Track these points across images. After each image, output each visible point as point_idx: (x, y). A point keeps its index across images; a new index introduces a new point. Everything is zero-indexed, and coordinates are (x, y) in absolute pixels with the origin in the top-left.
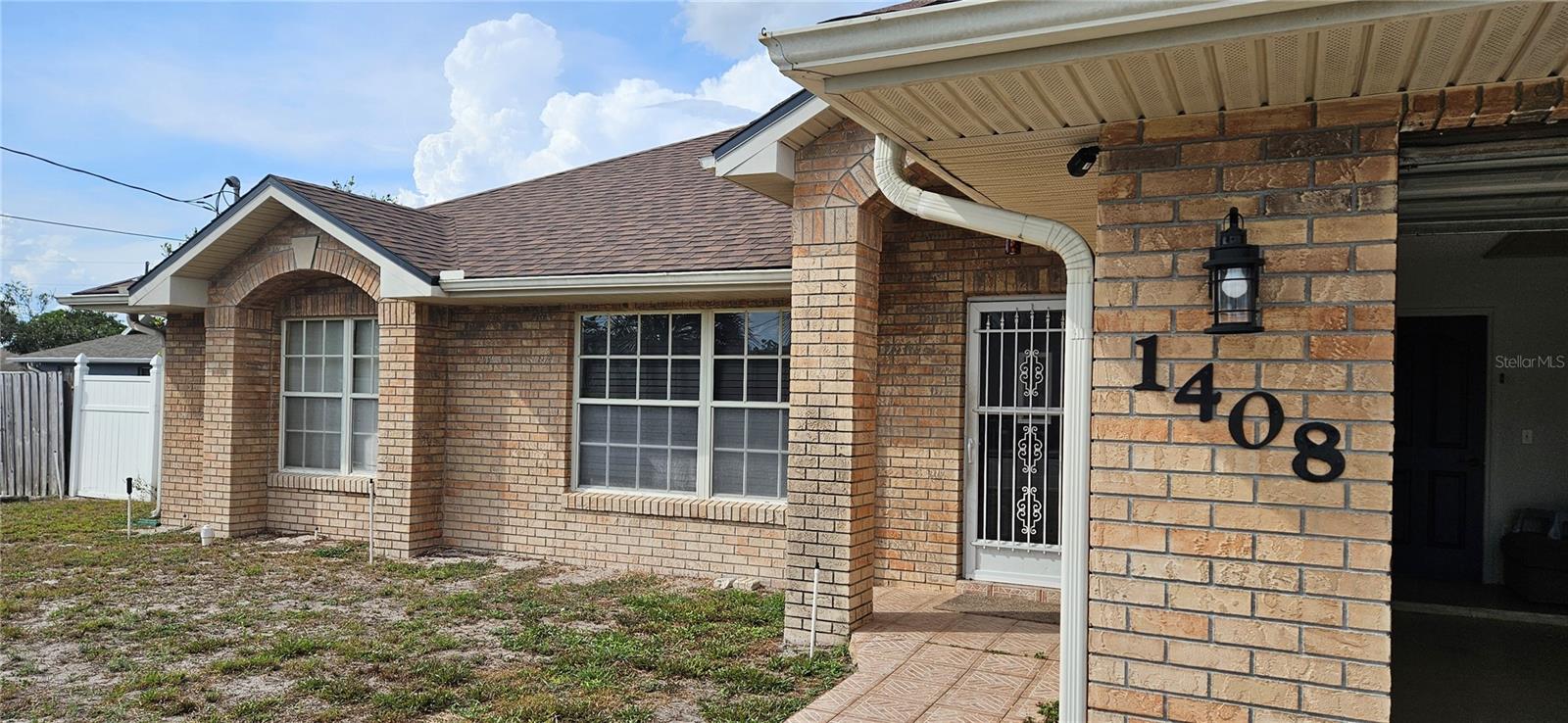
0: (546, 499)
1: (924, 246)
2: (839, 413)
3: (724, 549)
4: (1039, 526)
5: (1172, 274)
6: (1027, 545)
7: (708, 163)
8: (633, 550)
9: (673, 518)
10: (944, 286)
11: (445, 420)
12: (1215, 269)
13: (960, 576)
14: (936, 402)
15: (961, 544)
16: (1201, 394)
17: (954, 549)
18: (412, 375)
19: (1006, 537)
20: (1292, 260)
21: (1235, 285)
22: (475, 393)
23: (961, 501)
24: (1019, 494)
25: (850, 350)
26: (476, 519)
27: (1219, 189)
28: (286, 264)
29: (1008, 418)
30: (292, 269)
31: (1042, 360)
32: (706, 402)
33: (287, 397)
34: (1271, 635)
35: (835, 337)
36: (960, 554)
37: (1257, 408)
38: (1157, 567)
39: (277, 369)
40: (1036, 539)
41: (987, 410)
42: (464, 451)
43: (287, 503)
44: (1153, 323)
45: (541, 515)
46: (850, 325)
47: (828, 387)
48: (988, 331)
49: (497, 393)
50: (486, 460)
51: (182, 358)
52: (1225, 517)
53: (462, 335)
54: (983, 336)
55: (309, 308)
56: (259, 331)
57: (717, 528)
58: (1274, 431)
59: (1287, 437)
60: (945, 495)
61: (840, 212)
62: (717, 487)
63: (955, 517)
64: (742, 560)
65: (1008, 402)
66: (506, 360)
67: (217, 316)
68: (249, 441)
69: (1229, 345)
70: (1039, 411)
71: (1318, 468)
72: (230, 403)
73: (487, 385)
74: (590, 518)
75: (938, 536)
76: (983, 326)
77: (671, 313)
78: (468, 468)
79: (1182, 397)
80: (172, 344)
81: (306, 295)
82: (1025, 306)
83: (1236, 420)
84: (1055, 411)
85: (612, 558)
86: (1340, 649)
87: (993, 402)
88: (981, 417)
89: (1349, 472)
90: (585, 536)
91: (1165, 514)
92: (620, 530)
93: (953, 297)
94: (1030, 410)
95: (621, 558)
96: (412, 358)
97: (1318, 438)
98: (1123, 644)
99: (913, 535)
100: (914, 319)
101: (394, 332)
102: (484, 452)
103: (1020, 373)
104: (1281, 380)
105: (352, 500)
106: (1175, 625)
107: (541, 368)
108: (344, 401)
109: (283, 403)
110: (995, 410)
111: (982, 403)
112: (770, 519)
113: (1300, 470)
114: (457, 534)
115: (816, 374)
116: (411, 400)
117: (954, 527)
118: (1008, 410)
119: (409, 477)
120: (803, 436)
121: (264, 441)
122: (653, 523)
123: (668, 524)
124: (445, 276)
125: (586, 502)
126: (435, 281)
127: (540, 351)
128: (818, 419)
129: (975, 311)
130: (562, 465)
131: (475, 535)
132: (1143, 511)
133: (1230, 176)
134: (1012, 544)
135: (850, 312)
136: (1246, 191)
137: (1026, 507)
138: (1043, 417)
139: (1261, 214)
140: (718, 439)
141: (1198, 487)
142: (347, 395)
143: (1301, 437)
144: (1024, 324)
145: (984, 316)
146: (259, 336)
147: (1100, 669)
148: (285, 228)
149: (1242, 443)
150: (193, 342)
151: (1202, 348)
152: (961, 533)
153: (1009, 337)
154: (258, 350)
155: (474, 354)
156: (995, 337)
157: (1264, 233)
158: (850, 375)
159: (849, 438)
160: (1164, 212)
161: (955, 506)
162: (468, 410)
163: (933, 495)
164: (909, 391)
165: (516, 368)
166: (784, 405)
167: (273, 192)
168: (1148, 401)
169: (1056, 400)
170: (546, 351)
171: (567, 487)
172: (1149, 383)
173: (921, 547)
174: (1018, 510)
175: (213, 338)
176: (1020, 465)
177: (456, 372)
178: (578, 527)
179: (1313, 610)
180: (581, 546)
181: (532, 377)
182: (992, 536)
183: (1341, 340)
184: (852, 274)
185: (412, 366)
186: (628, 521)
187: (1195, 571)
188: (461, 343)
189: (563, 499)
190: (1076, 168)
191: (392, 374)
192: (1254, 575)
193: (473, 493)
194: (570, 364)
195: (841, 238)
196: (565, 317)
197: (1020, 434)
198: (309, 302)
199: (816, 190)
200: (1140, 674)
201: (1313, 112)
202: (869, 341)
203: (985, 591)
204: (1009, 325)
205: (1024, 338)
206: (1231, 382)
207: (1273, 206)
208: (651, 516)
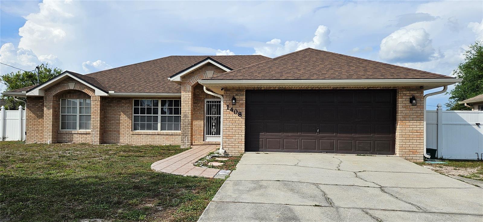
0: (127, 133)
1: (198, 90)
2: (189, 115)
3: (164, 139)
4: (215, 133)
5: (230, 100)
6: (214, 135)
7: (169, 79)
8: (146, 141)
9: (154, 135)
10: (201, 97)
11: (104, 119)
12: (232, 100)
13: (204, 141)
14: (200, 114)
15: (204, 136)
16: (232, 110)
17: (203, 137)
18: (99, 110)
19: (210, 134)
20: (238, 99)
21: (234, 101)
22: (111, 114)
23: (204, 129)
24: (212, 128)
25: (190, 106)
26: (112, 137)
27: (233, 93)
28: (67, 88)
29: (211, 117)
30: (69, 89)
31: (216, 108)
32: (159, 115)
33: (62, 115)
34: (237, 129)
35: (188, 104)
36: (204, 137)
37: (236, 111)
38: (228, 124)
39: (59, 109)
40: (215, 134)
41: (208, 116)
42: (109, 124)
43: (63, 136)
44: (228, 104)
45: (127, 136)
46: (190, 103)
47: (187, 111)
48: (208, 104)
49: (116, 114)
50: (113, 126)
51: (32, 107)
52: (233, 120)
53: (107, 103)
54: (207, 104)
55: (69, 96)
56: (56, 101)
57: (162, 136)
58: (237, 113)
59: (238, 113)
60: (201, 129)
61: (189, 87)
62: (161, 130)
63: (203, 132)
64: (167, 141)
65: (211, 114)
66: (118, 107)
67: (47, 98)
68: (55, 124)
69: (234, 106)
70: (215, 116)
71: (240, 115)
72: (51, 116)
73: (114, 112)
74: (137, 136)
75: (200, 135)
76: (207, 103)
77: (167, 99)
78: (109, 128)
79: (230, 110)
80: (28, 103)
81: (68, 94)
82: (213, 100)
83: (234, 112)
84: (219, 116)
85: (142, 142)
86: (241, 129)
87: (208, 114)
88: (207, 117)
89: (242, 116)
90: (136, 139)
91: (229, 120)
92: (143, 137)
93: (202, 98)
94: (214, 115)
95: (143, 142)
96: (99, 107)
97: (240, 113)
98: (226, 131)
99: (196, 135)
100: (196, 102)
101: (95, 102)
102: (113, 125)
103: (212, 110)
104: (237, 109)
105: (81, 135)
106: (230, 129)
107: (126, 109)
108: (77, 116)
109: (61, 116)
110: (209, 116)
111: (207, 115)
112: (172, 134)
113: (239, 116)
114: (107, 140)
115: (185, 109)
116: (99, 115)
117: (203, 133)
118: (211, 116)
119: (99, 129)
120: (183, 118)
121: (57, 124)
122: (150, 136)
123: (153, 136)
124: (110, 92)
125: (136, 133)
126: (108, 93)
127: (126, 106)
128: (185, 116)
129: (206, 100)
130: (131, 126)
131: (111, 140)
132: (227, 120)
133: (234, 92)
134: (211, 135)
135: (190, 101)
136: (235, 94)
137: (214, 130)
138: (215, 117)
139: (236, 96)
140: (162, 121)
141: (232, 117)
142: (78, 114)
143: (239, 113)
144: (213, 103)
145: (207, 101)
146: (56, 102)
147: (224, 133)
148: (66, 81)
149: (235, 114)
150: (35, 103)
151: (232, 106)
152: (204, 134)
153: (211, 105)
154: (56, 105)
155: (111, 106)
156: (209, 105)
157: (236, 97)
158: (190, 110)
159: (190, 119)
160: (229, 95)
161: (203, 130)
162: (109, 117)
163: (199, 129)
164: (196, 113)
165: (120, 109)
166: (180, 115)
167: (67, 74)
168: (228, 110)
169: (220, 114)
170: (127, 106)
171: (132, 131)
172: (228, 109)
173: (197, 137)
174: (212, 130)
175: (46, 102)
176: (212, 124)
177: (106, 110)
178: (135, 137)
179: (240, 126)
180: (135, 141)
181: (124, 111)
182: (208, 134)
183: (242, 106)
184: (191, 95)
185: (99, 108)
186: (145, 136)
187: (231, 124)
188: (108, 104)
189: (131, 133)
190: (222, 90)
191: (95, 110)
192: (236, 124)
193: (111, 132)
194: (132, 108)
195: (189, 90)
196: (131, 100)
197: (212, 119)
198: (69, 95)
199: (185, 83)
200: (227, 133)
201: (239, 88)
202: (192, 105)
203: (207, 143)
204: (211, 103)
205: (213, 105)
206: (234, 109)
207: (237, 95)
208: (150, 135)
